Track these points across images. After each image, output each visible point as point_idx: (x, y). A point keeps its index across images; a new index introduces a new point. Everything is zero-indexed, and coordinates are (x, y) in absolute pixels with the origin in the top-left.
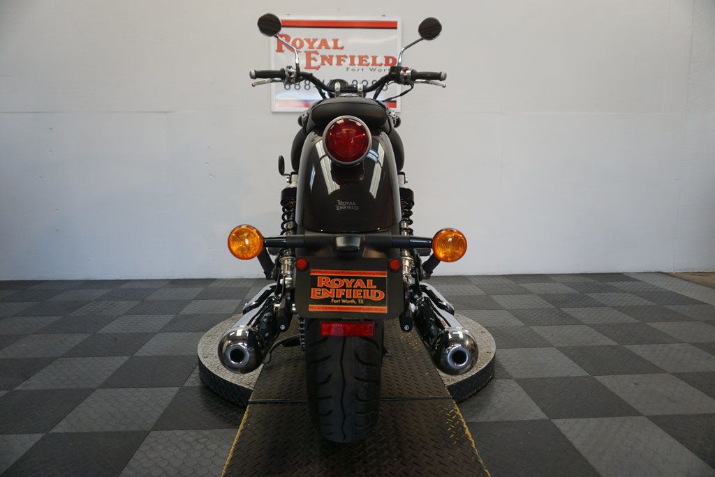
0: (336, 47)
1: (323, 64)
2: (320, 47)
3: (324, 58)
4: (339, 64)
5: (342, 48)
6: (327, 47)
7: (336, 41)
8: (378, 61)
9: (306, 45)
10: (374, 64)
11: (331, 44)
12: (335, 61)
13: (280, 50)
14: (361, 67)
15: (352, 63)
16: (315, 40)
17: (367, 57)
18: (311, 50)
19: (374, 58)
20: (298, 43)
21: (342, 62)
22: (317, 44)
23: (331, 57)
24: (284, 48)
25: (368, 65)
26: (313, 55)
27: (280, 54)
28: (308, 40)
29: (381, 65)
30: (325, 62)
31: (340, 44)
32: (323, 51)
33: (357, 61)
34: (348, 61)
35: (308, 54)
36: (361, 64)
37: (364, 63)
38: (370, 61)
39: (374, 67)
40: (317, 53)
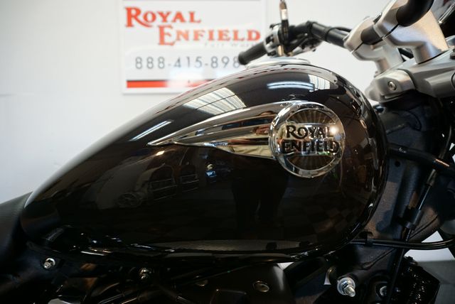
0: (192, 20)
1: (178, 39)
2: (174, 21)
3: (179, 33)
4: (196, 38)
5: (199, 22)
6: (182, 20)
7: (192, 15)
8: (240, 36)
9: (159, 18)
10: (236, 38)
11: (187, 17)
12: (191, 36)
13: (130, 24)
14: (221, 42)
15: (211, 38)
16: (168, 14)
17: (227, 31)
18: (165, 24)
19: (236, 33)
20: (150, 17)
21: (200, 37)
22: (170, 18)
23: (187, 32)
24: (134, 22)
25: (228, 39)
26: (166, 30)
27: (130, 29)
28: (161, 14)
29: (243, 40)
30: (181, 37)
31: (196, 18)
32: (178, 26)
33: (216, 35)
34: (207, 35)
35: (161, 28)
36: (221, 38)
37: (224, 37)
38: (231, 35)
39: (236, 42)
40: (170, 27)
